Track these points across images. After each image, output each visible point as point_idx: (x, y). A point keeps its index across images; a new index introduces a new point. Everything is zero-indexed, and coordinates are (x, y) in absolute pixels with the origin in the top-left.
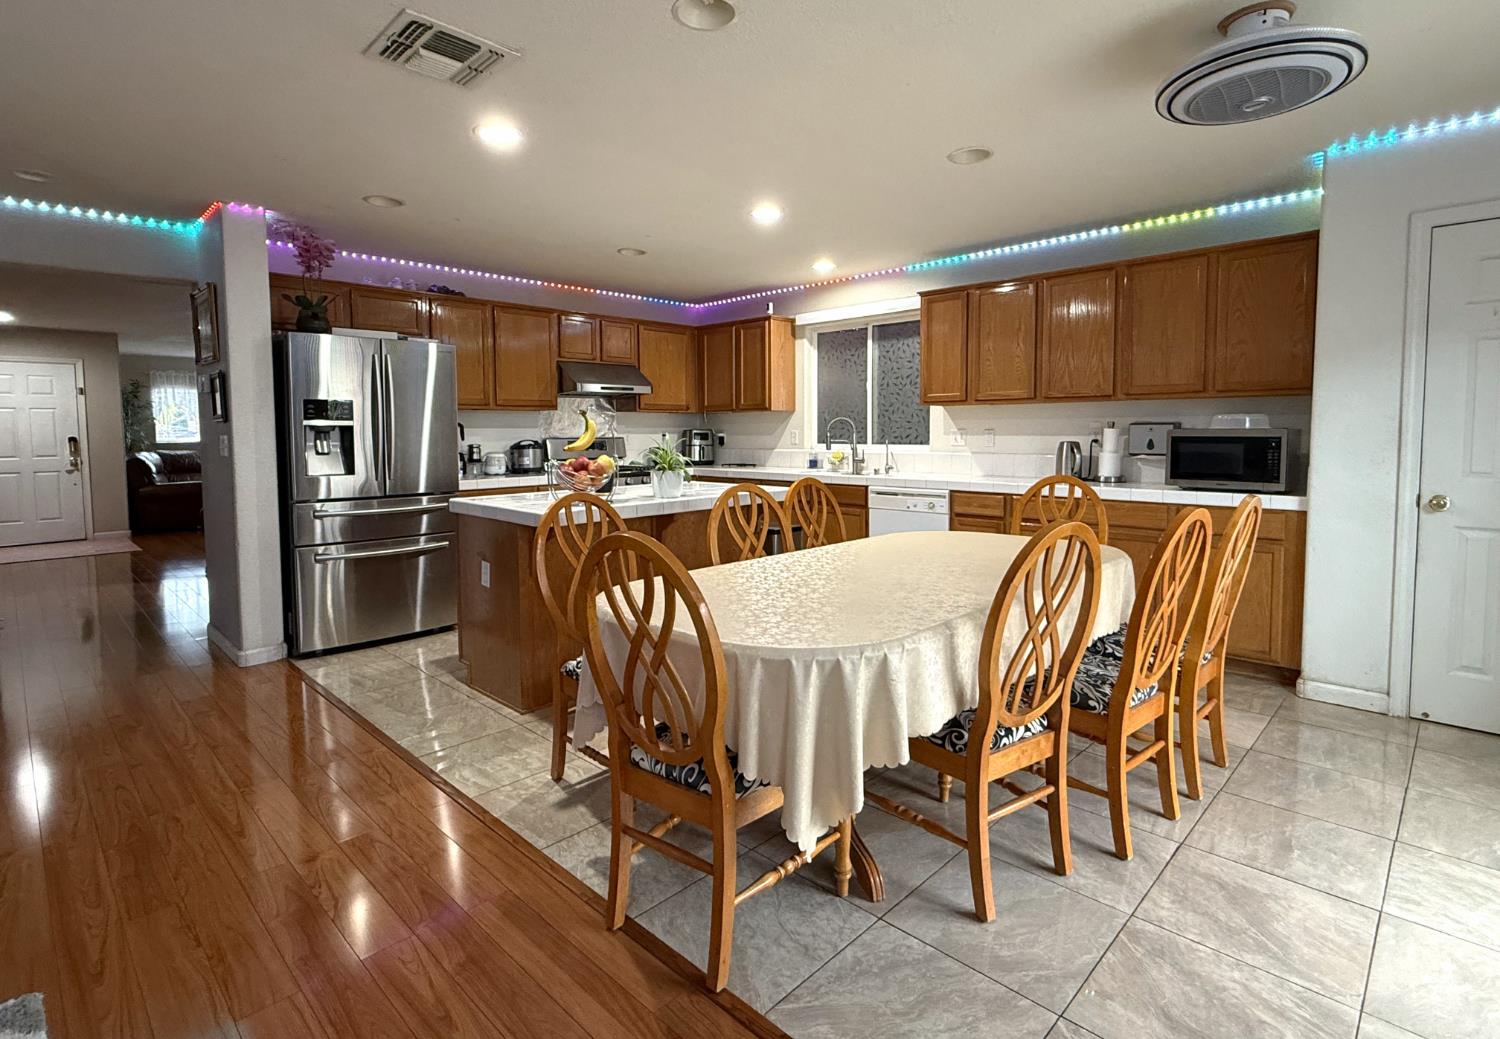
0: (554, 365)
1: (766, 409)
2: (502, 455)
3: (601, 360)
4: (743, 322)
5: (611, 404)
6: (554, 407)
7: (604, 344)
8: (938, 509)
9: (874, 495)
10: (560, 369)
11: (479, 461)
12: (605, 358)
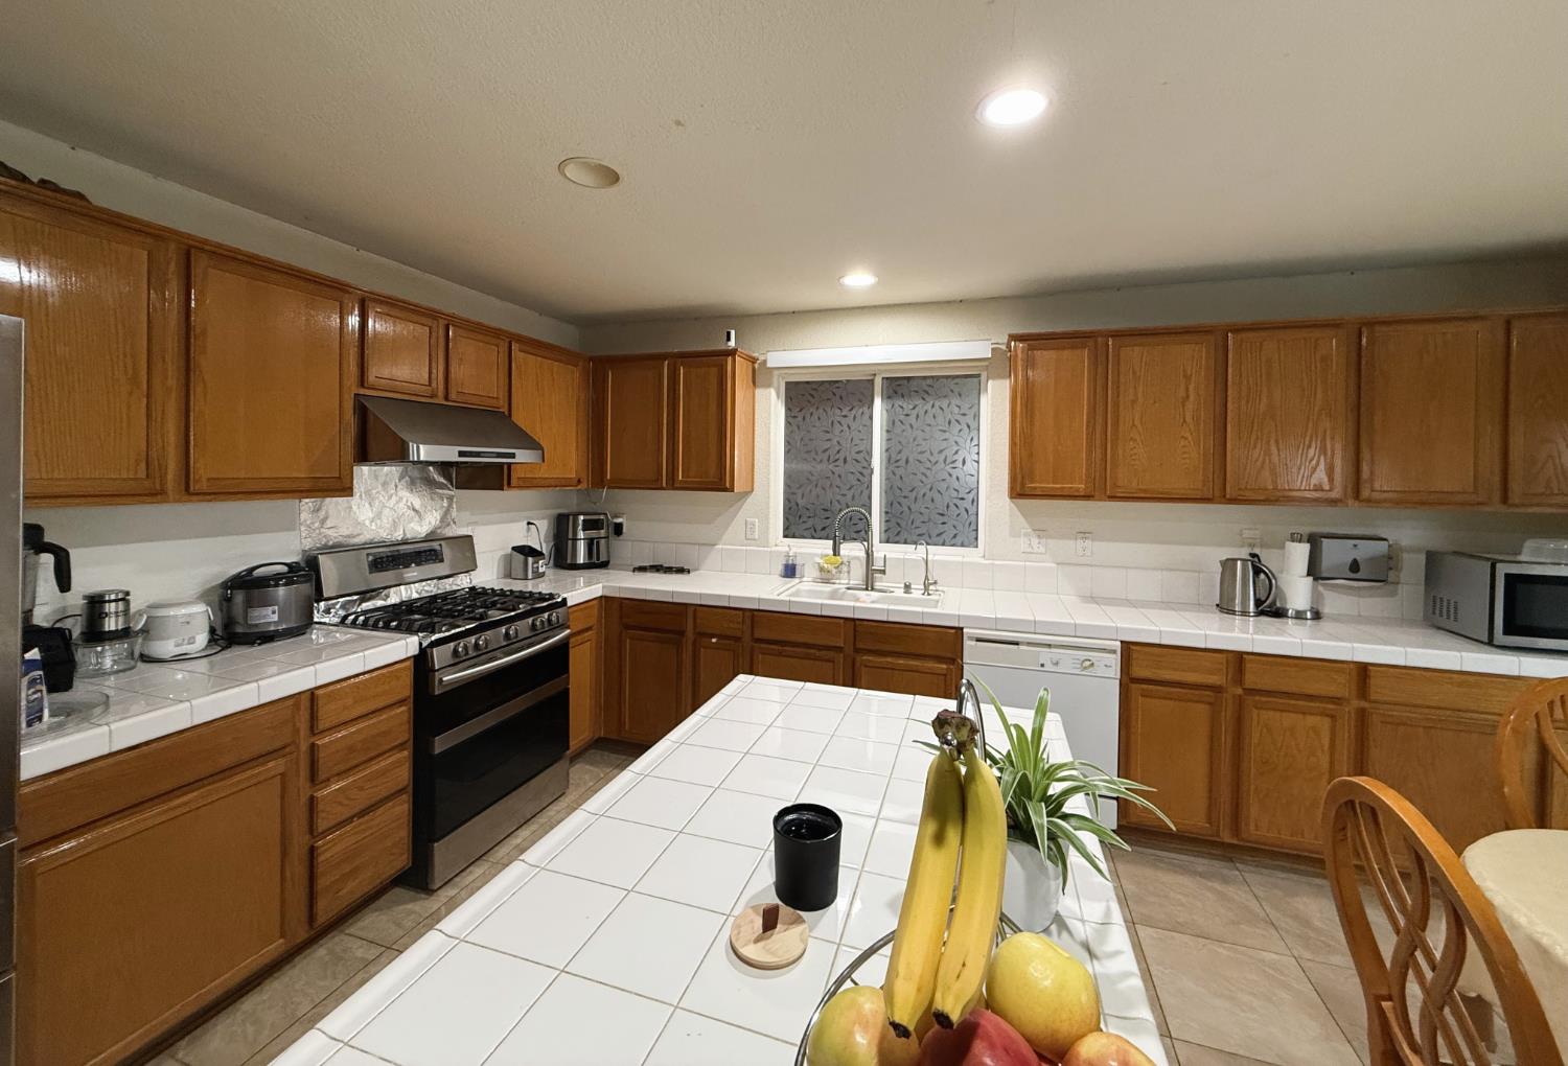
0: (349, 405)
1: (725, 490)
2: (201, 608)
3: (446, 399)
4: (683, 356)
5: (448, 477)
6: (347, 490)
7: (452, 370)
8: (1100, 671)
9: (974, 643)
10: (362, 411)
11: (125, 634)
12: (453, 396)
